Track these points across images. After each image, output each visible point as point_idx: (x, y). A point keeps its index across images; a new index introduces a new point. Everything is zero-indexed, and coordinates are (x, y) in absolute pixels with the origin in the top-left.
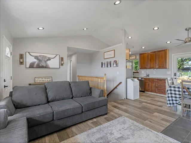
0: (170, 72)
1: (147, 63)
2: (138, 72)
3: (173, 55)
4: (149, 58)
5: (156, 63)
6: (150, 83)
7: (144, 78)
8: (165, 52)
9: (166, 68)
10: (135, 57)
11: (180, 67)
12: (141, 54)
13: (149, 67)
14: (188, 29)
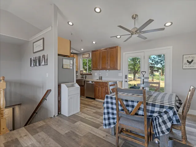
0: (121, 74)
1: (99, 63)
2: (91, 74)
3: (124, 53)
4: (101, 57)
5: (107, 63)
6: (101, 88)
7: (95, 82)
8: (116, 49)
9: (117, 69)
10: (88, 55)
11: (138, 69)
12: (93, 51)
13: (101, 68)
14: (134, 16)
